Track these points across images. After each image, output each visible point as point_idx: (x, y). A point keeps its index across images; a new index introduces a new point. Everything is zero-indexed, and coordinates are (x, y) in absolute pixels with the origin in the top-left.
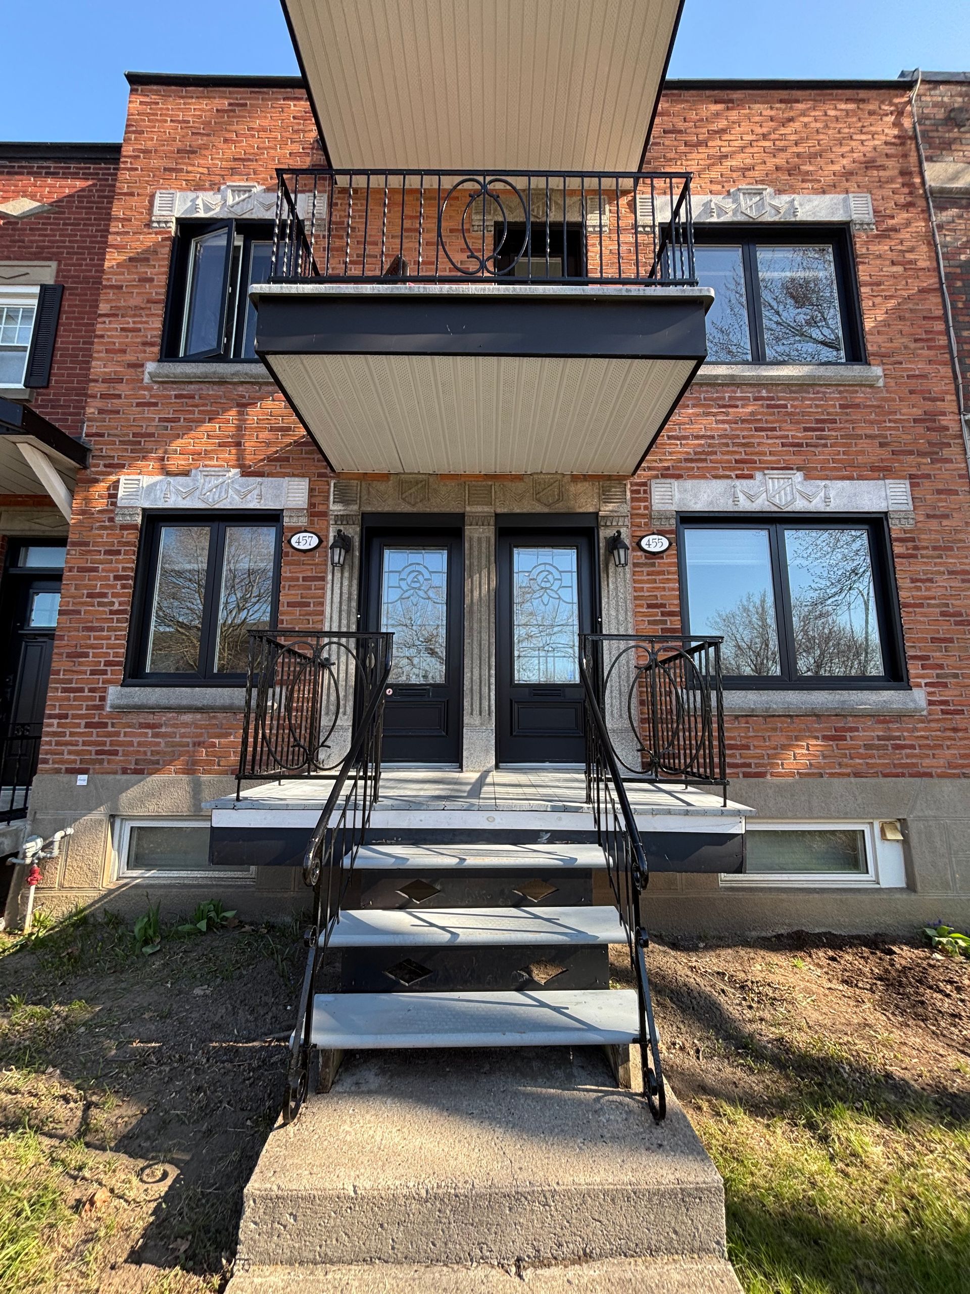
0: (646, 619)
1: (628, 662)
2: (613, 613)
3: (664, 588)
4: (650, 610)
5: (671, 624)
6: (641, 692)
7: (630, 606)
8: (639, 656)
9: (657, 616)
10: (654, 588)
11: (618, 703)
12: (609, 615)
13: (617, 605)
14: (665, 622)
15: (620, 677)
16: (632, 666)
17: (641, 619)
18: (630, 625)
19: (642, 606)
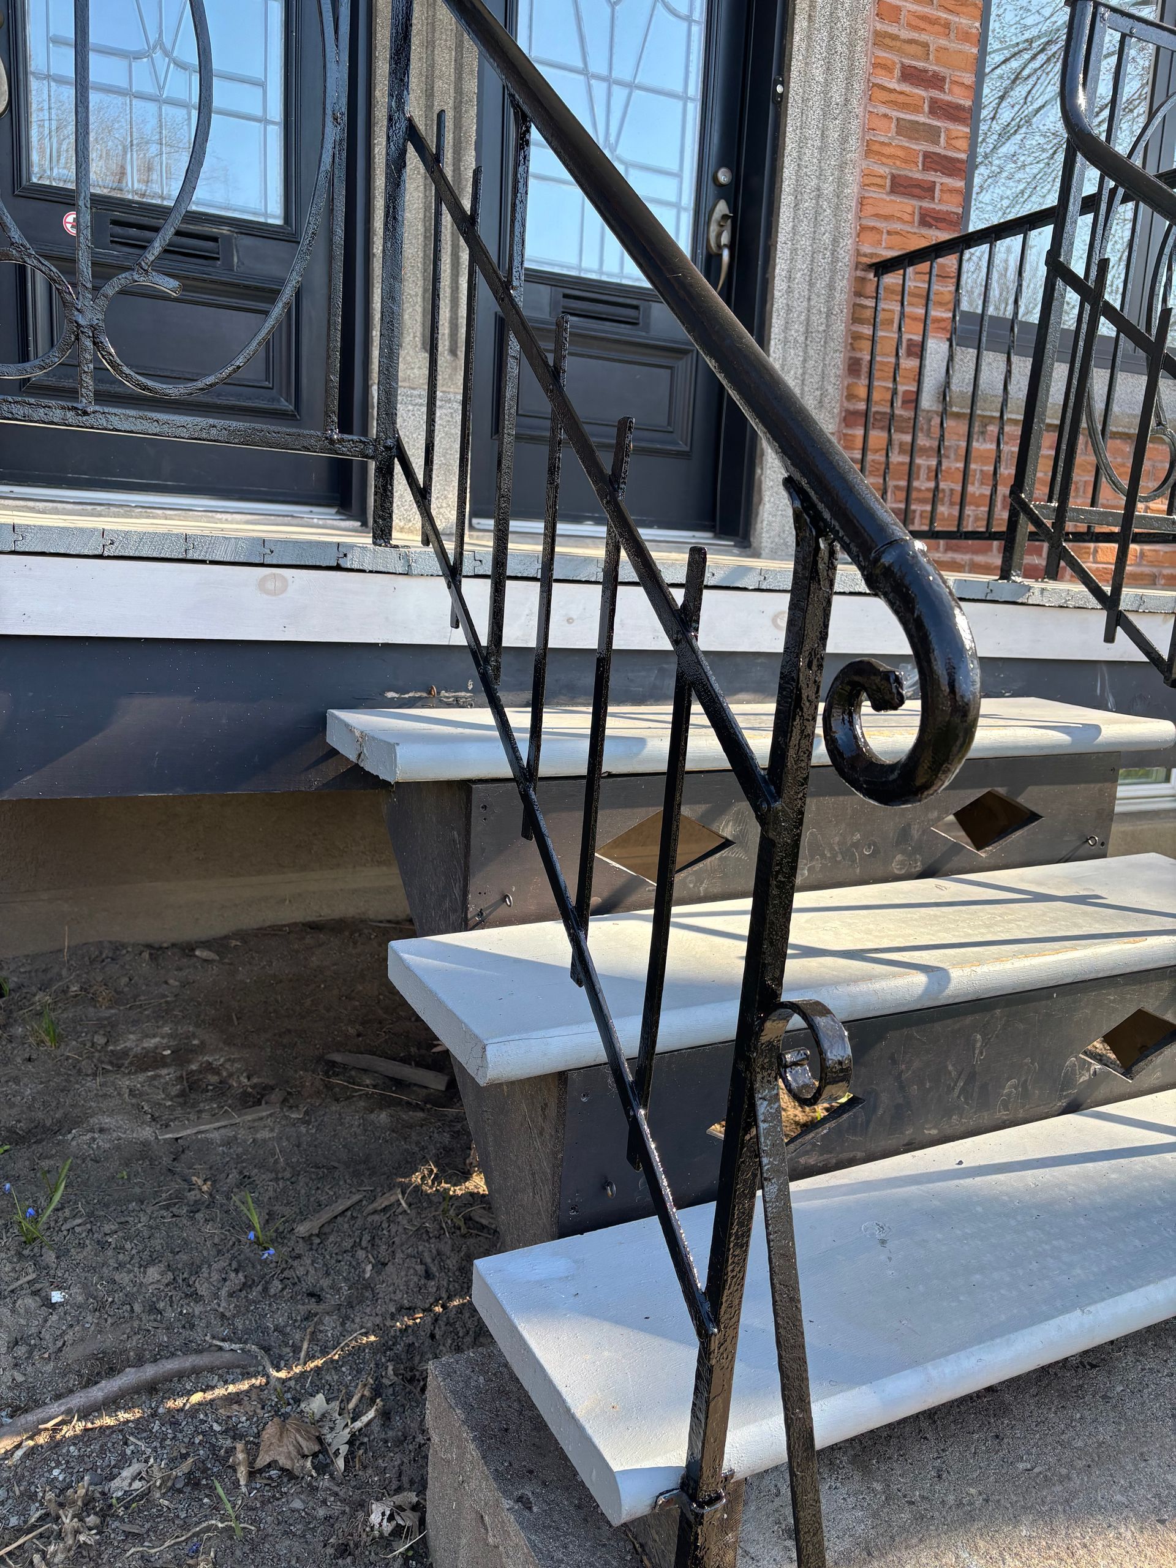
0: (895, 114)
1: (835, 241)
2: (818, 74)
3: (947, 25)
4: (906, 88)
5: (949, 146)
6: (856, 337)
7: (862, 62)
8: (863, 228)
9: (917, 109)
10: (924, 18)
11: (798, 362)
12: (807, 79)
13: (831, 49)
14: (933, 134)
15: (811, 285)
16: (846, 257)
17: (883, 110)
18: (855, 125)
19: (887, 68)
